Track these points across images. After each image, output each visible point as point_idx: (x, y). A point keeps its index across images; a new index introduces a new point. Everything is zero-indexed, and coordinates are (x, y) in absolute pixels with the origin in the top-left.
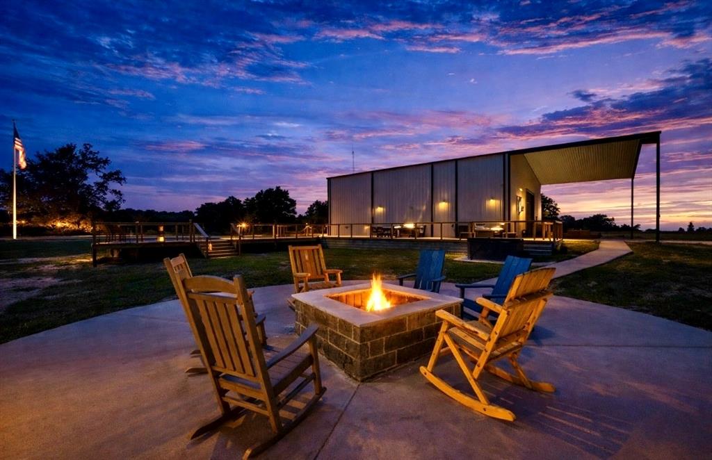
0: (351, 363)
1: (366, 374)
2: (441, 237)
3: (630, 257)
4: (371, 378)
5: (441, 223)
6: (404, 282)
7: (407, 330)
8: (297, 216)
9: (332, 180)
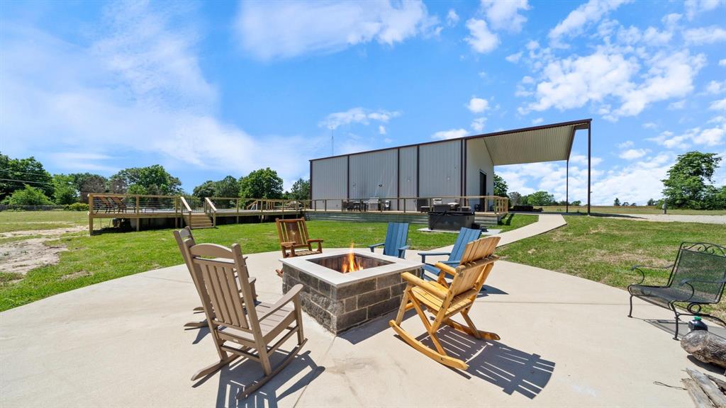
0: (329, 318)
1: (341, 328)
2: (405, 211)
3: (564, 228)
4: (346, 330)
5: (405, 199)
6: (375, 249)
7: (377, 289)
8: (283, 192)
9: (314, 163)
